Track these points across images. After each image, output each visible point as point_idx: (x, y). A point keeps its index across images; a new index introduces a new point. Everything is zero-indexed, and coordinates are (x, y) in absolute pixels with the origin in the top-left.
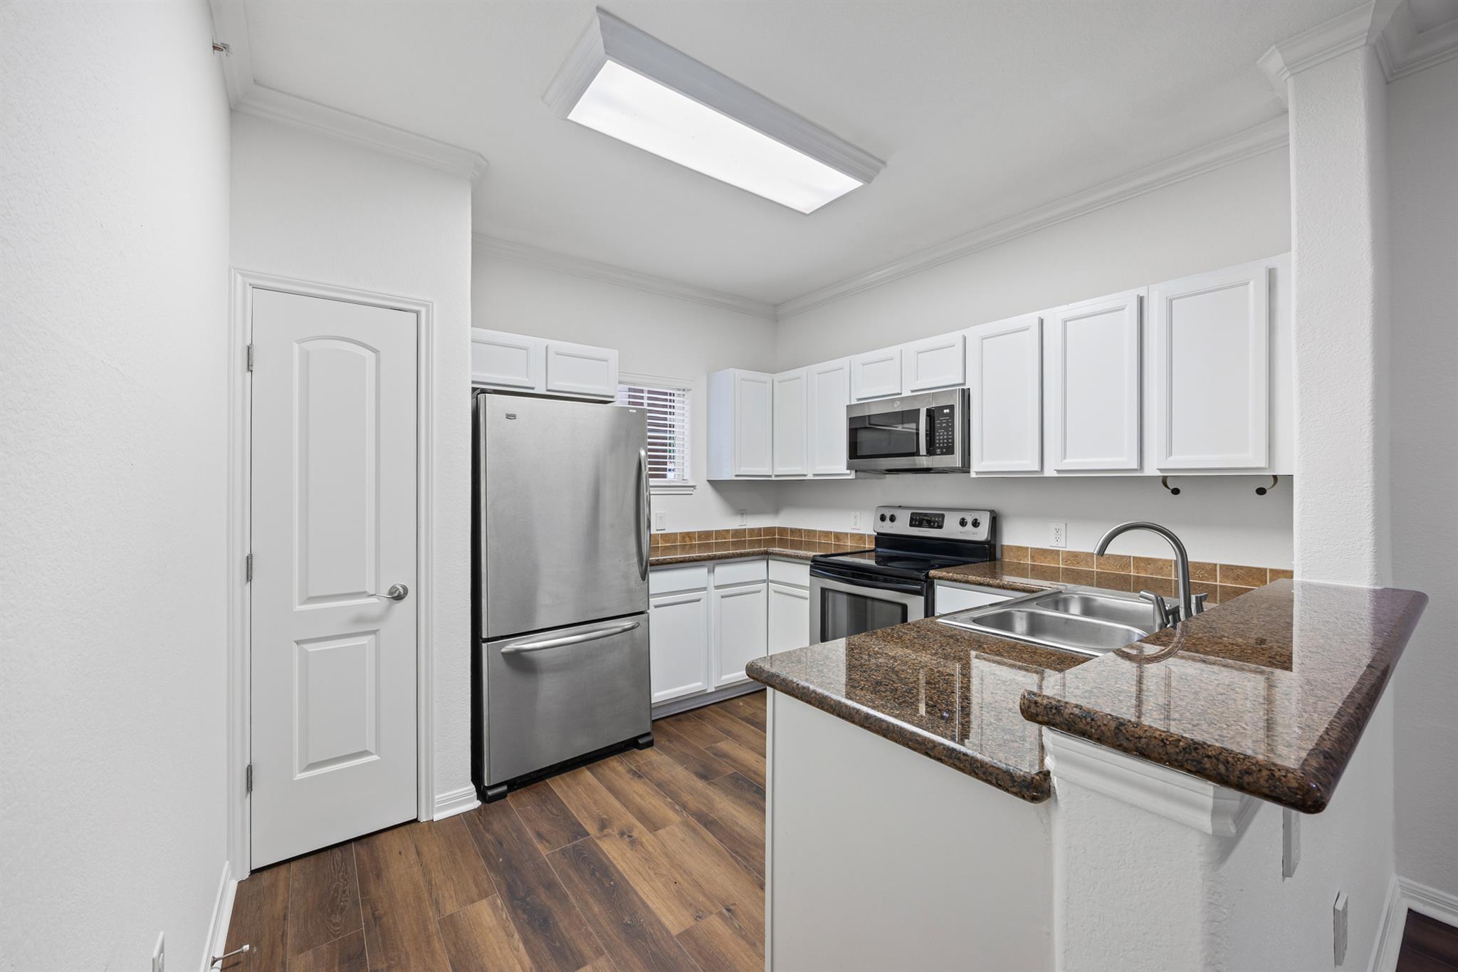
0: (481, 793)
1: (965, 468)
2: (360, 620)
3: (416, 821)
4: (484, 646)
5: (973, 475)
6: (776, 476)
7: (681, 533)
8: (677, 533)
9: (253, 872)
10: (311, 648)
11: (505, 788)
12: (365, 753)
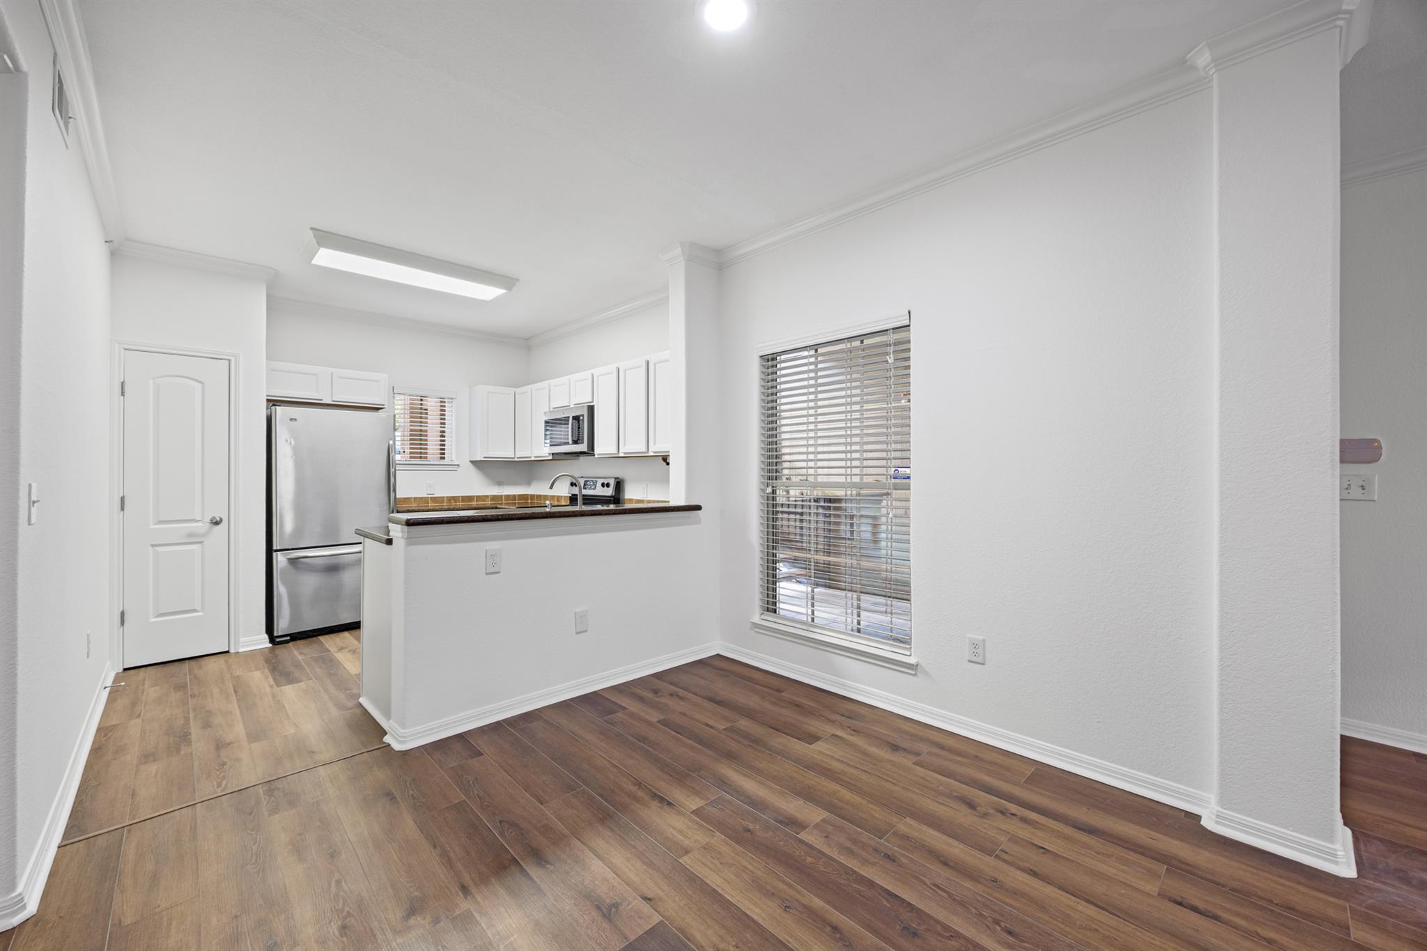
0: (272, 639)
1: (590, 451)
2: (191, 535)
3: (228, 652)
4: (274, 554)
5: (596, 456)
6: (518, 458)
7: (447, 497)
8: (444, 497)
9: (125, 670)
10: (161, 549)
11: (288, 638)
12: (194, 611)
